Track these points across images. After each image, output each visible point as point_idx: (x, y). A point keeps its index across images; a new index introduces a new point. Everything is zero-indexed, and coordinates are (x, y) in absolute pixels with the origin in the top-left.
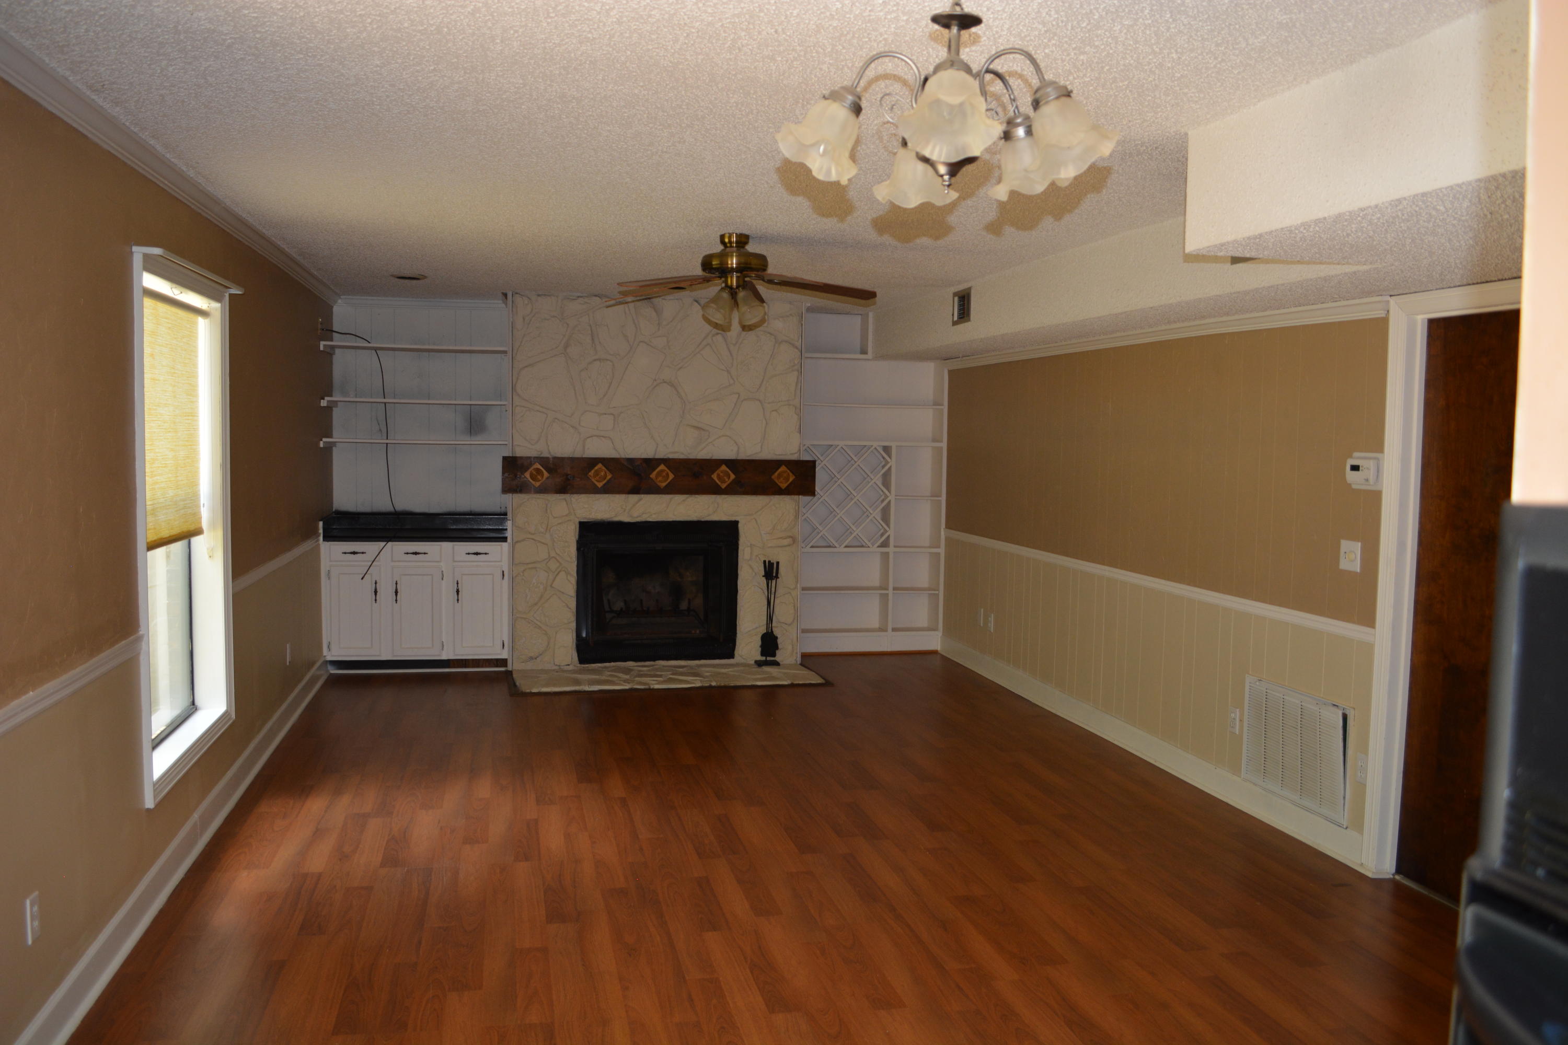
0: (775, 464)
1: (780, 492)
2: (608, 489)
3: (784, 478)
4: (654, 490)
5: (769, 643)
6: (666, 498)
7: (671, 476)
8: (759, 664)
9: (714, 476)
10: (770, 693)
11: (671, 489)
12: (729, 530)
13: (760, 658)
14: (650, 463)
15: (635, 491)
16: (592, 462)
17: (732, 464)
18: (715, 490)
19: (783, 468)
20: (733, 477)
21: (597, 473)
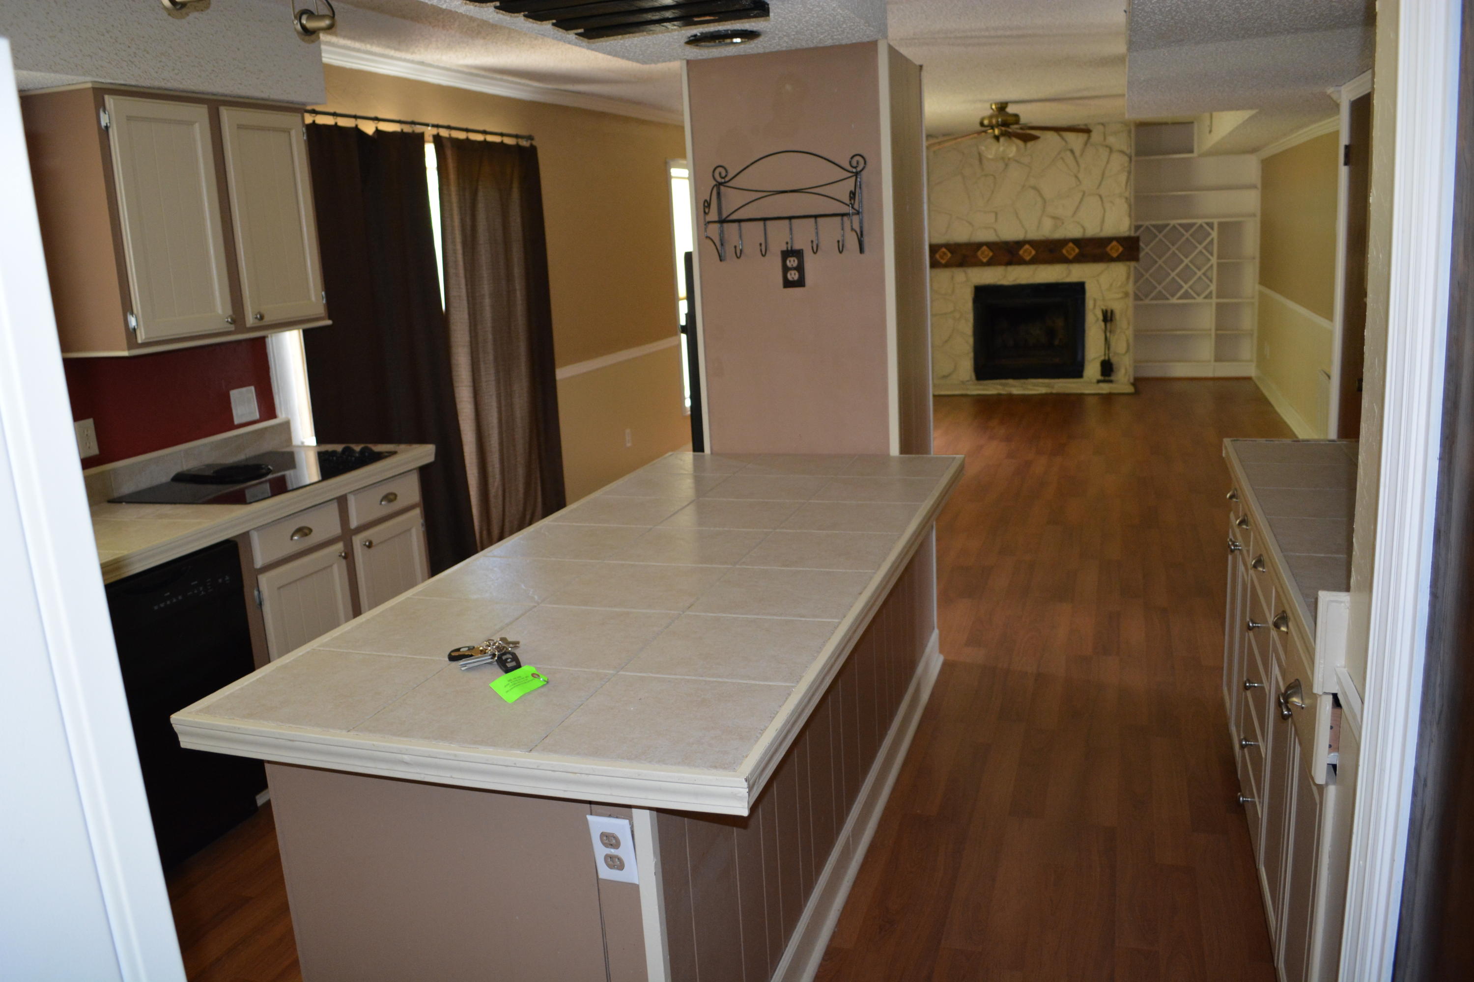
0: (1108, 240)
1: (1112, 260)
2: (990, 263)
3: (1115, 249)
4: (1021, 262)
5: (1107, 368)
6: (1032, 268)
7: (1033, 252)
8: (1099, 382)
9: (1064, 251)
10: (1108, 399)
11: (1034, 261)
12: (1078, 289)
13: (1100, 377)
14: (1019, 244)
15: (1009, 263)
16: (979, 245)
17: (1077, 242)
18: (1065, 260)
19: (1114, 243)
20: (1077, 250)
21: (983, 253)
